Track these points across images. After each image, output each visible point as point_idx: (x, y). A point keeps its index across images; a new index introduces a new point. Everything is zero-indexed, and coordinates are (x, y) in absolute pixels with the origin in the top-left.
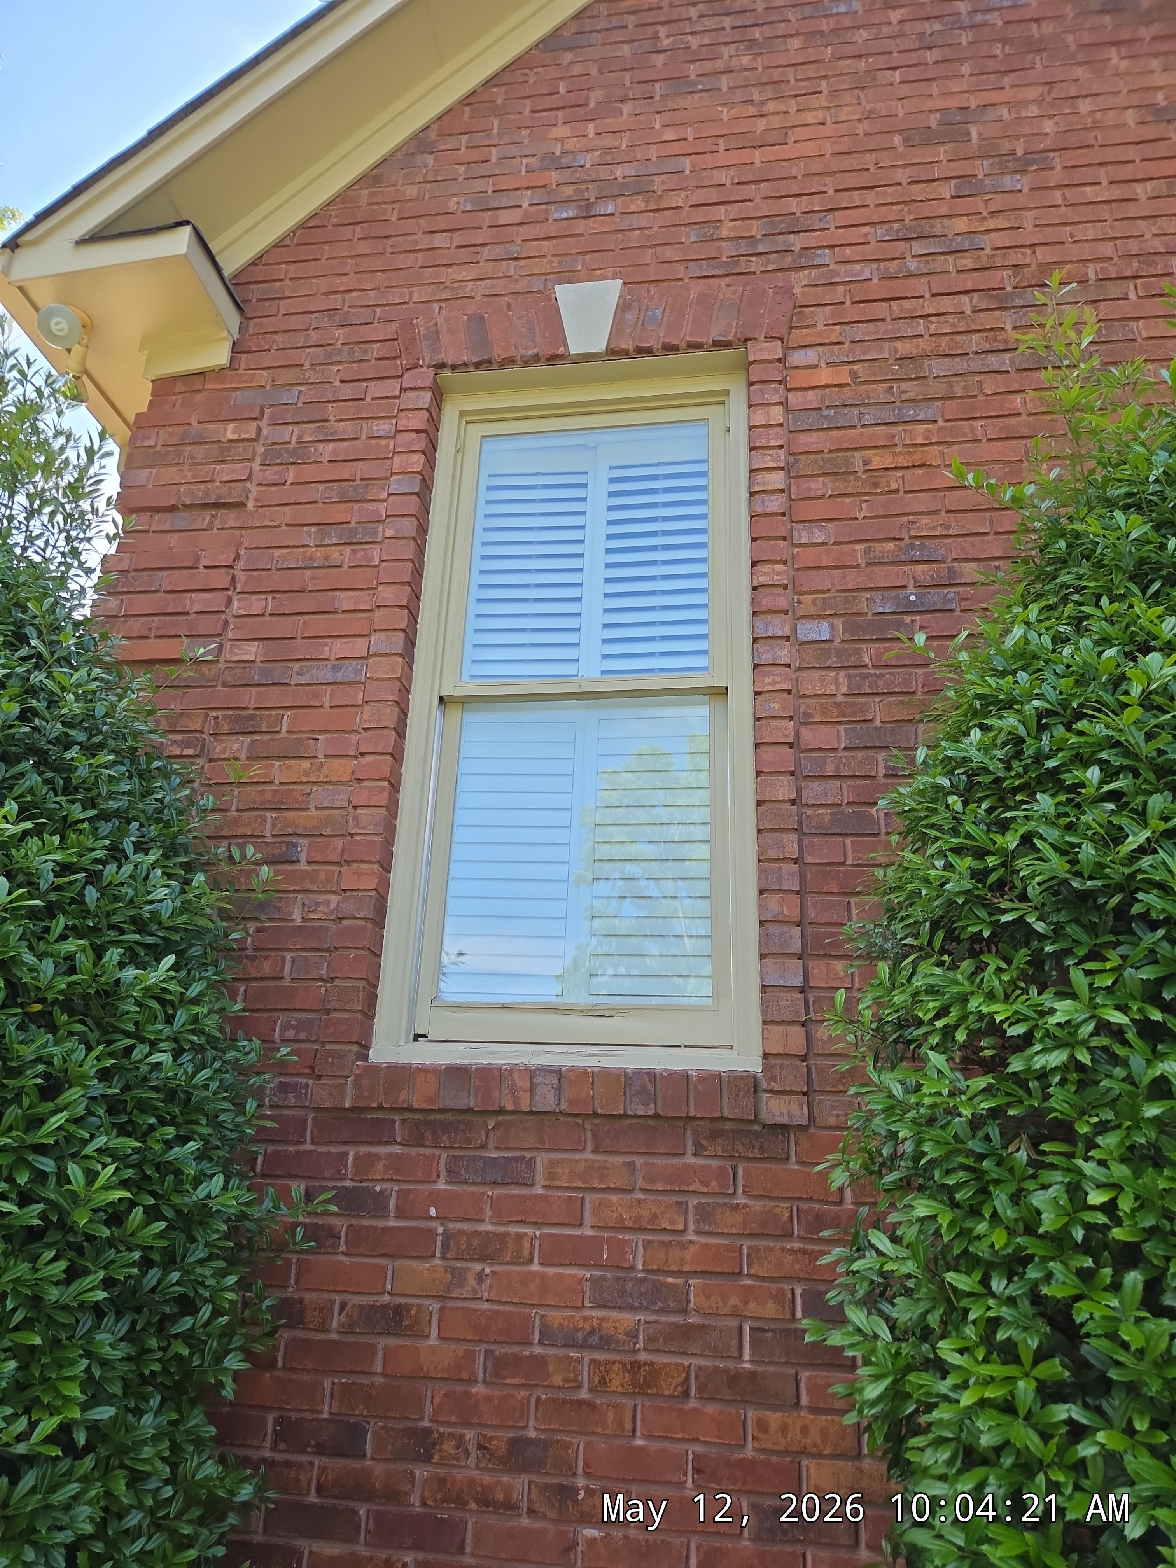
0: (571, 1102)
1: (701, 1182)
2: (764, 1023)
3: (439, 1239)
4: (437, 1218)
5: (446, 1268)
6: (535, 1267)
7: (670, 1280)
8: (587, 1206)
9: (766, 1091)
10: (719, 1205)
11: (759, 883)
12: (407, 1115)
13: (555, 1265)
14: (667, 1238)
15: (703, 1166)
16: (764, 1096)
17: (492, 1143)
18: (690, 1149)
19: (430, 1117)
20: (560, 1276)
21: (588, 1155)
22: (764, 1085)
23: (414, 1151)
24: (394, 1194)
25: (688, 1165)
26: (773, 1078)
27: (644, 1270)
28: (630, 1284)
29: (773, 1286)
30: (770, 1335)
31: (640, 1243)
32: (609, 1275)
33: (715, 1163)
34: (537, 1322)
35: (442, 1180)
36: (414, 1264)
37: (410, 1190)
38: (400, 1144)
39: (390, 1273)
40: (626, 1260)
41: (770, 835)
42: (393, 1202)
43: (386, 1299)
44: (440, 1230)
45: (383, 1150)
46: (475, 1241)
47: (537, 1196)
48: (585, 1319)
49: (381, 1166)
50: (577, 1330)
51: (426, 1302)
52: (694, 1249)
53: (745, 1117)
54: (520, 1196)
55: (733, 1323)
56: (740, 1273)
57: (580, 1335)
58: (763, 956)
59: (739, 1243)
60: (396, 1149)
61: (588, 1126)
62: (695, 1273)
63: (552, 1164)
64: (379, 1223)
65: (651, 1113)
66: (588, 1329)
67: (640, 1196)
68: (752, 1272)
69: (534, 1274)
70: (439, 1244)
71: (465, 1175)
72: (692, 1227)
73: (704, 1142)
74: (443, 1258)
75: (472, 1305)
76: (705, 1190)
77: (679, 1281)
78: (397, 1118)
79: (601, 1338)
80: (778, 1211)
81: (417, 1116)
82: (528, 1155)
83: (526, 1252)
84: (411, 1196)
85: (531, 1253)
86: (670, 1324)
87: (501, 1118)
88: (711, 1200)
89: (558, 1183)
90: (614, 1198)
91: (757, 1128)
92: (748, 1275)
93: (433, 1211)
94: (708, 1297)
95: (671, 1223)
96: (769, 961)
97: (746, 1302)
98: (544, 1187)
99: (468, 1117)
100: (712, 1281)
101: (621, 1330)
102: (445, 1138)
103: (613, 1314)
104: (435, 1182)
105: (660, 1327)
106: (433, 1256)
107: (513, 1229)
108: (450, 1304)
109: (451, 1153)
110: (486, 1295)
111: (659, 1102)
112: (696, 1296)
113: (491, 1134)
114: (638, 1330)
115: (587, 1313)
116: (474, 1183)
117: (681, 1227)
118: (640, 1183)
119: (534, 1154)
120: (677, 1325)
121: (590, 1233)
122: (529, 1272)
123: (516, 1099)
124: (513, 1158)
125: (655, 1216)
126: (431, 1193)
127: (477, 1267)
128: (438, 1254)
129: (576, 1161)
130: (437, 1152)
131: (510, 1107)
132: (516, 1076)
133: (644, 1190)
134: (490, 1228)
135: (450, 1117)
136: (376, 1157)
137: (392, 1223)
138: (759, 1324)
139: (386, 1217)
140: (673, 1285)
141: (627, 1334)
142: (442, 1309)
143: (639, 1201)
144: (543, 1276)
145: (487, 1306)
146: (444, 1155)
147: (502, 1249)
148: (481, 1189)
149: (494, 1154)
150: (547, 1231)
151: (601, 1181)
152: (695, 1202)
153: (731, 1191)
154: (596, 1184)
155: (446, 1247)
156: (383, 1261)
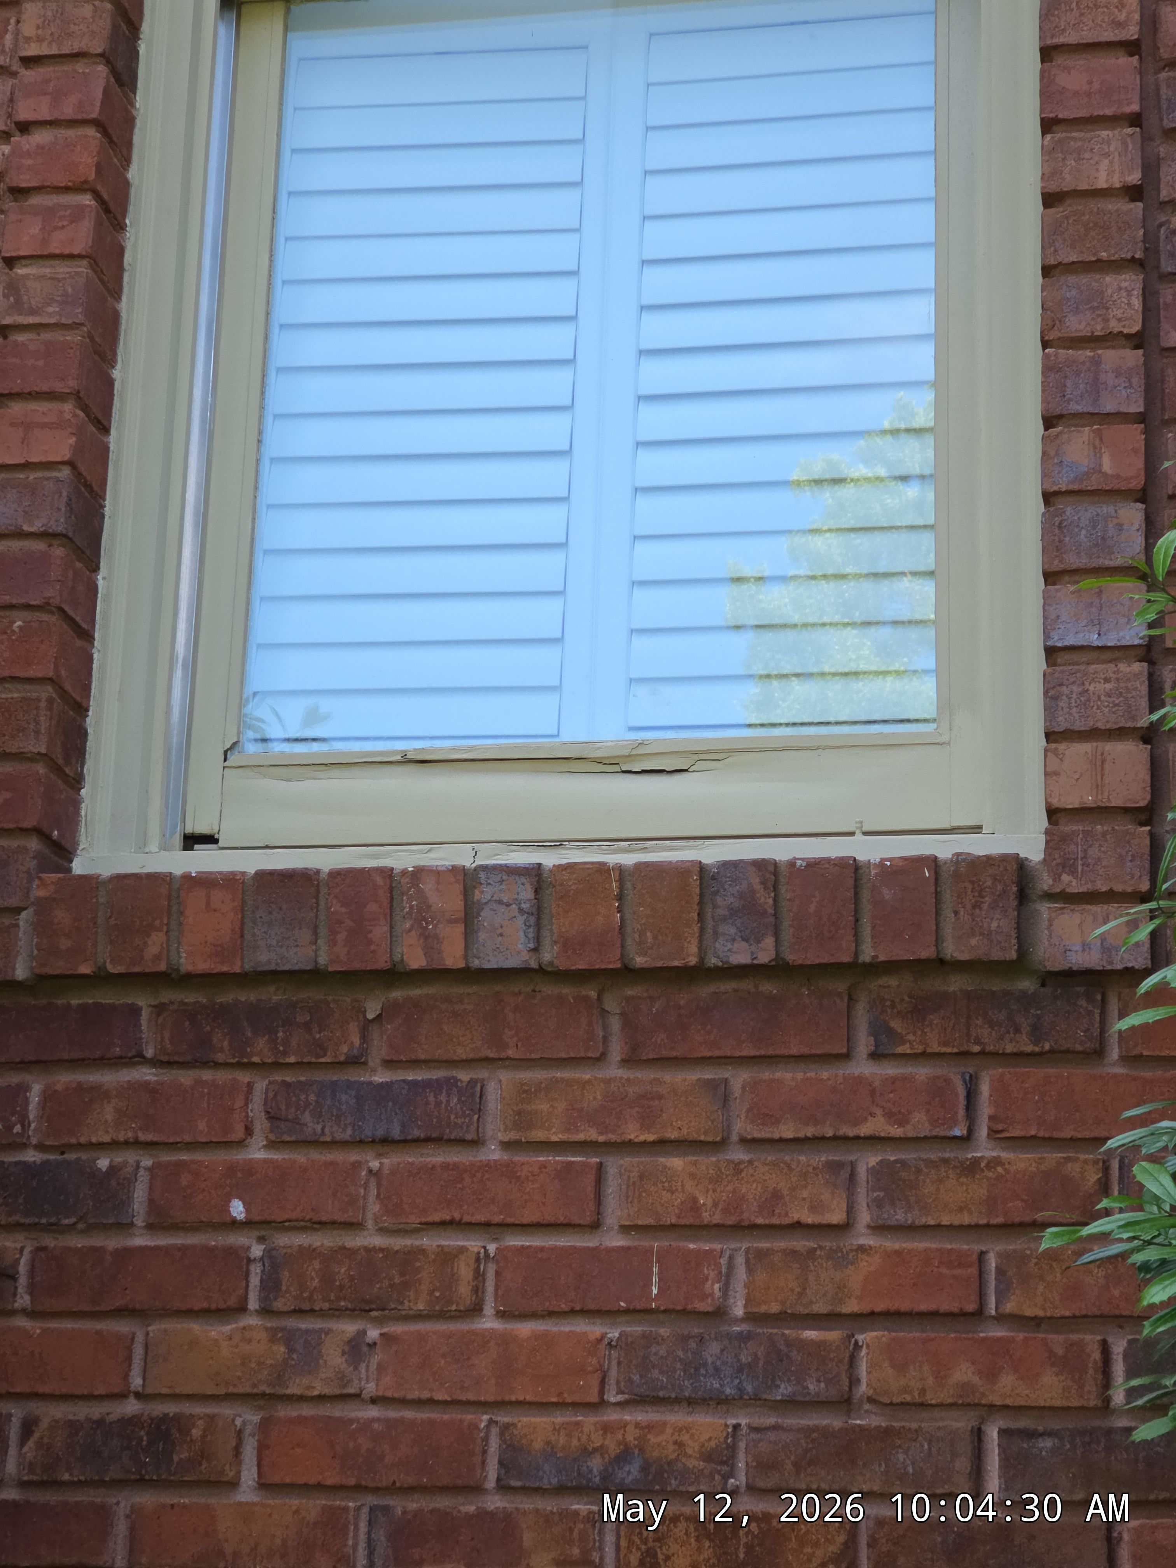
0: (566, 944)
1: (889, 1115)
2: (1049, 736)
3: (256, 1271)
4: (248, 1224)
5: (273, 1335)
6: (488, 1323)
7: (811, 1334)
8: (612, 1187)
9: (1049, 896)
10: (930, 1163)
11: (1045, 401)
12: (167, 996)
13: (534, 1316)
14: (801, 1243)
15: (894, 1080)
16: (1044, 909)
17: (379, 1050)
18: (864, 1043)
19: (226, 997)
20: (546, 1341)
21: (614, 1071)
22: (1045, 882)
23: (186, 1077)
24: (143, 1177)
25: (859, 1080)
26: (1067, 865)
27: (751, 1317)
28: (713, 1349)
29: (1058, 1341)
30: (1047, 1443)
31: (740, 1260)
32: (664, 1331)
33: (922, 1072)
34: (494, 1444)
35: (258, 1140)
36: (196, 1327)
37: (181, 1164)
38: (154, 1063)
39: (138, 1351)
40: (704, 1297)
41: (1072, 279)
42: (140, 1193)
43: (131, 1407)
44: (257, 1251)
45: (108, 1078)
46: (342, 1271)
47: (488, 1166)
48: (606, 1428)
49: (108, 1112)
50: (586, 1452)
51: (226, 1410)
52: (868, 1265)
53: (996, 955)
54: (446, 1166)
55: (961, 1423)
56: (979, 1313)
57: (596, 1464)
58: (1050, 577)
59: (977, 1247)
60: (146, 1074)
61: (611, 1004)
62: (870, 1318)
63: (526, 1092)
64: (112, 1242)
65: (765, 957)
66: (613, 1449)
67: (739, 1155)
68: (1009, 1307)
69: (485, 1338)
70: (255, 1281)
71: (312, 1126)
72: (864, 1217)
73: (896, 1024)
74: (266, 1311)
75: (338, 1411)
76: (896, 1131)
77: (834, 1335)
78: (143, 1001)
79: (645, 1468)
80: (1073, 1169)
81: (191, 997)
82: (464, 1076)
83: (464, 1290)
84: (185, 1179)
85: (478, 1291)
86: (808, 1431)
87: (397, 994)
88: (909, 1155)
89: (539, 1135)
90: (676, 1163)
91: (1027, 985)
92: (1001, 1318)
93: (237, 1209)
94: (901, 1368)
95: (813, 1209)
96: (1065, 591)
97: (992, 1375)
98: (507, 1145)
99: (312, 994)
100: (911, 1334)
101: (692, 1448)
102: (261, 1043)
103: (676, 1417)
104: (240, 1144)
105: (786, 1437)
106: (242, 1309)
107: (429, 1242)
108: (285, 1412)
109: (278, 1077)
110: (370, 1389)
111: (787, 935)
112: (871, 1367)
113: (375, 1033)
114: (733, 1448)
115: (613, 1416)
116: (335, 1143)
117: (837, 1217)
118: (741, 1126)
119: (481, 1074)
120: (826, 1433)
121: (617, 1241)
122: (474, 1333)
123: (429, 941)
124: (427, 1084)
125: (777, 1196)
126: (231, 1169)
127: (349, 1328)
128: (253, 1304)
129: (584, 1084)
130: (244, 1077)
131: (416, 961)
132: (428, 886)
133: (748, 1142)
134: (378, 1241)
135: (273, 995)
136: (98, 1093)
137: (140, 1241)
138: (1023, 1423)
139: (125, 1227)
140: (820, 1345)
141: (708, 1457)
142: (265, 1425)
143: (737, 1168)
144: (505, 1340)
145: (373, 1412)
146: (260, 1085)
147: (406, 1285)
148: (353, 1156)
149: (381, 1077)
150: (516, 1241)
151: (645, 1126)
152: (873, 1160)
153: (959, 1131)
154: (633, 1132)
155: (270, 1286)
156: (122, 1327)
